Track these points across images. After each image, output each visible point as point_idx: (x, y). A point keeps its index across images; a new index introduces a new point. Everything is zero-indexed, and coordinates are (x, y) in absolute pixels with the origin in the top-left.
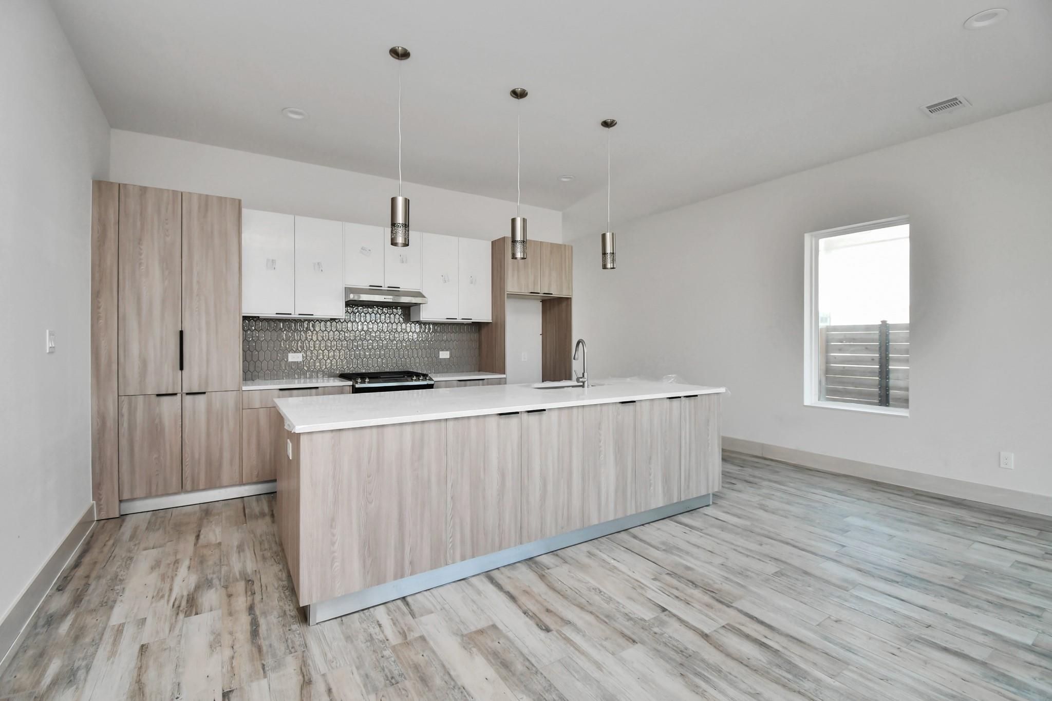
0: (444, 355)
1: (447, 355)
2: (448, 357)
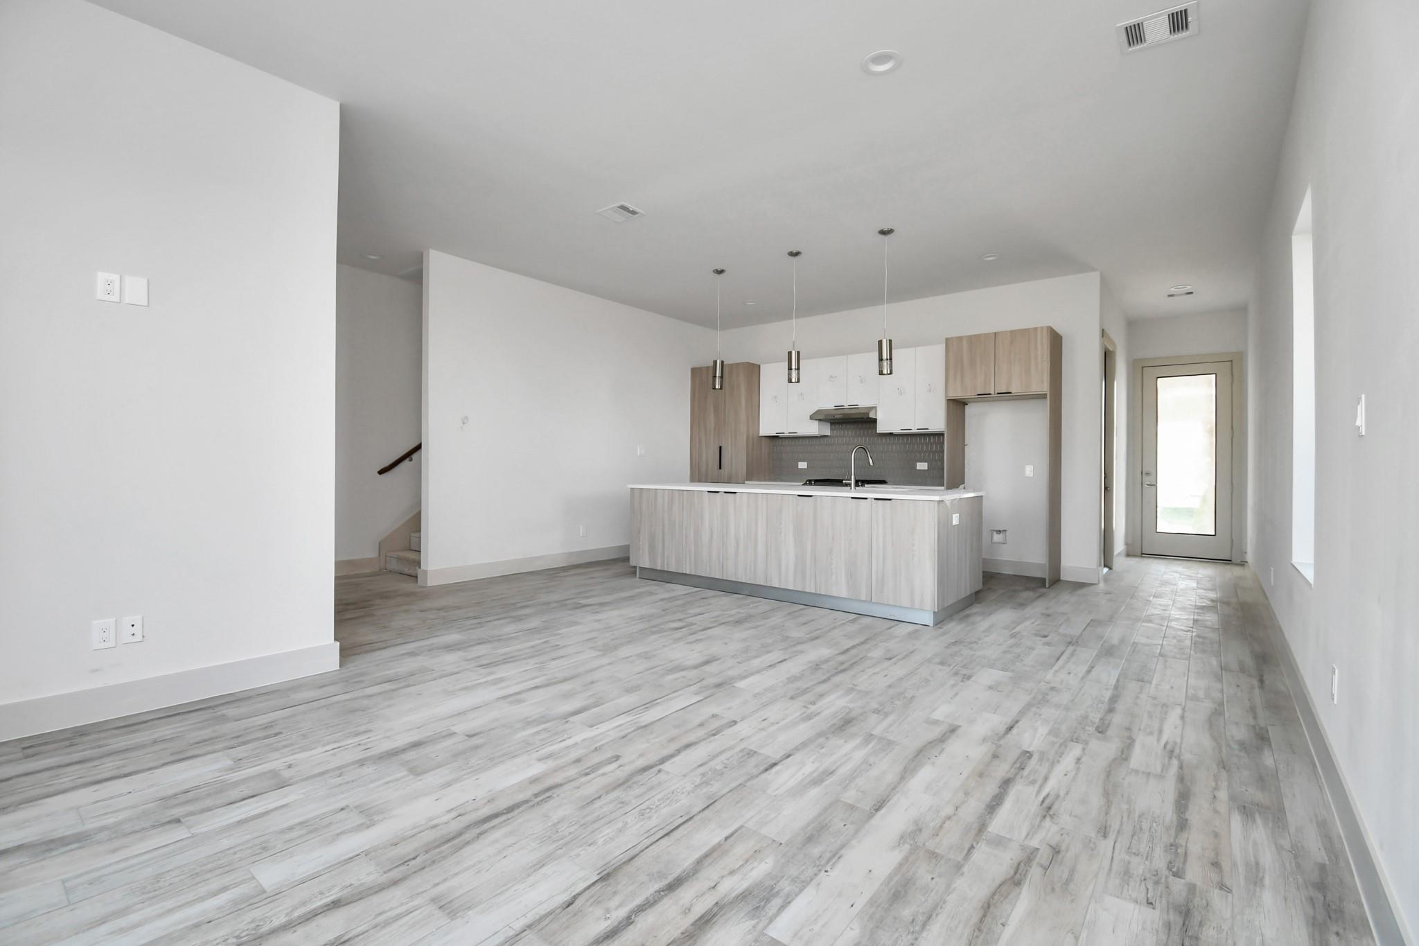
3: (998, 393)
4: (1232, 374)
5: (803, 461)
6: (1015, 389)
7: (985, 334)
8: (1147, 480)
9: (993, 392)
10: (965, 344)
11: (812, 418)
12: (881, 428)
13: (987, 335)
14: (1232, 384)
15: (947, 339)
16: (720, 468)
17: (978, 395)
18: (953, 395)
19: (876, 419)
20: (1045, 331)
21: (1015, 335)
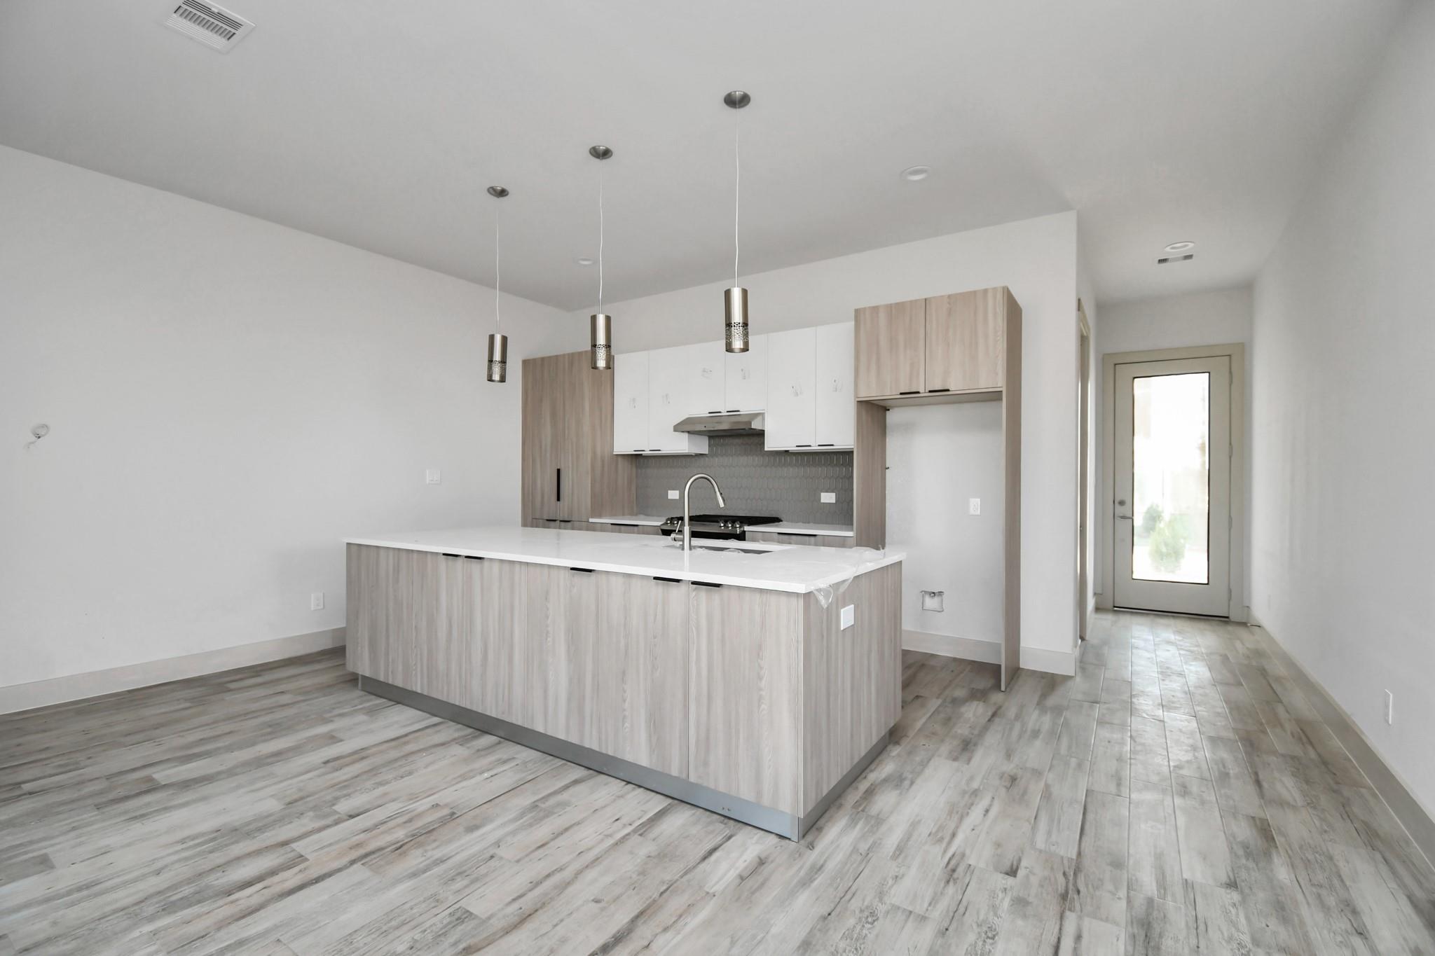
0: (828, 498)
1: (831, 498)
2: (833, 501)
3: (930, 392)
4: (1230, 372)
5: (673, 489)
6: (955, 385)
7: (911, 302)
8: (1120, 510)
9: (922, 390)
10: (883, 318)
11: (678, 428)
12: (771, 444)
13: (913, 303)
14: (1230, 385)
15: (857, 311)
16: (558, 499)
17: (901, 394)
18: (866, 394)
19: (764, 431)
20: (999, 296)
21: (953, 300)
